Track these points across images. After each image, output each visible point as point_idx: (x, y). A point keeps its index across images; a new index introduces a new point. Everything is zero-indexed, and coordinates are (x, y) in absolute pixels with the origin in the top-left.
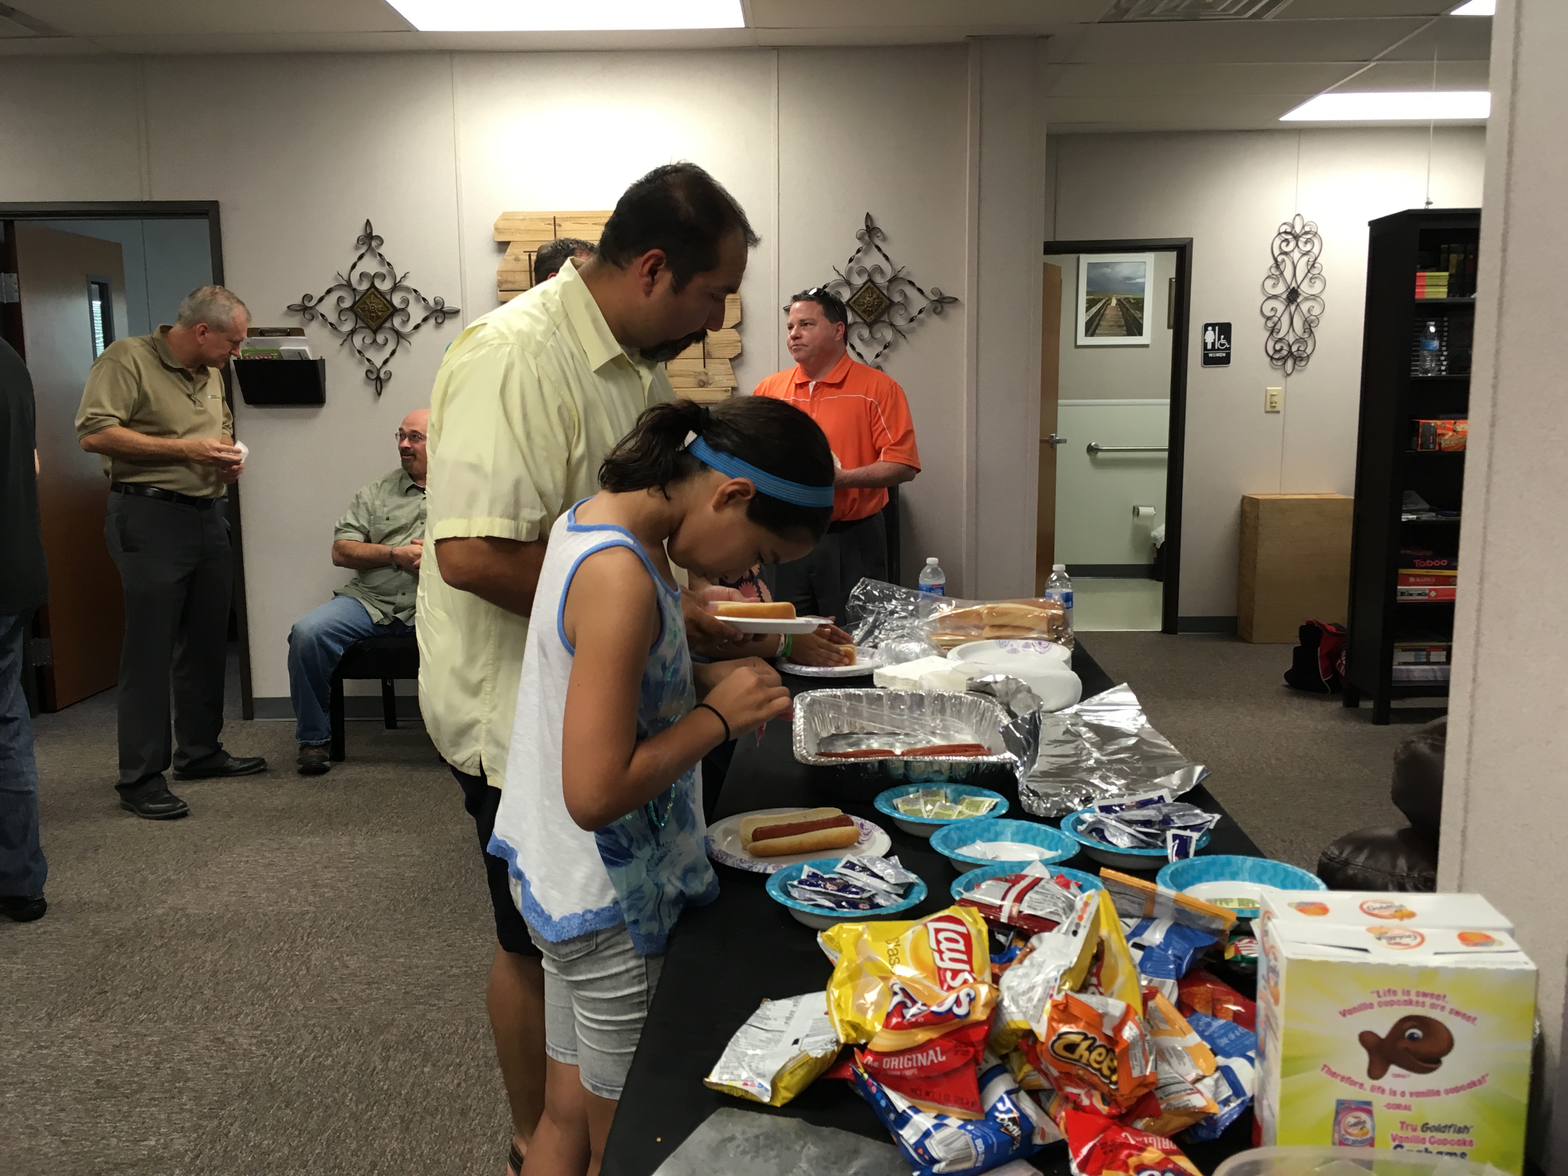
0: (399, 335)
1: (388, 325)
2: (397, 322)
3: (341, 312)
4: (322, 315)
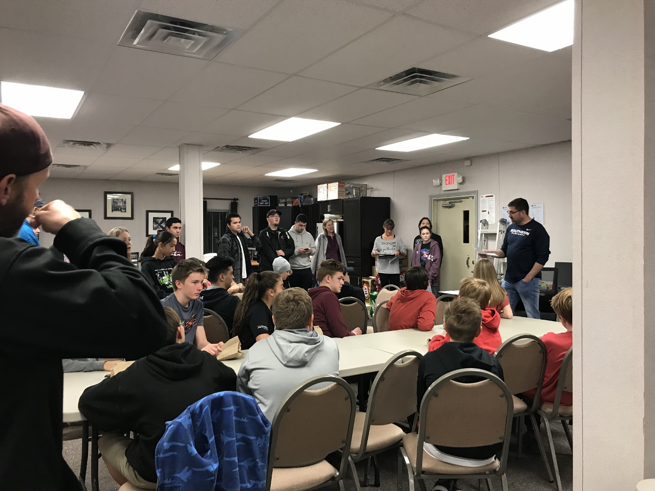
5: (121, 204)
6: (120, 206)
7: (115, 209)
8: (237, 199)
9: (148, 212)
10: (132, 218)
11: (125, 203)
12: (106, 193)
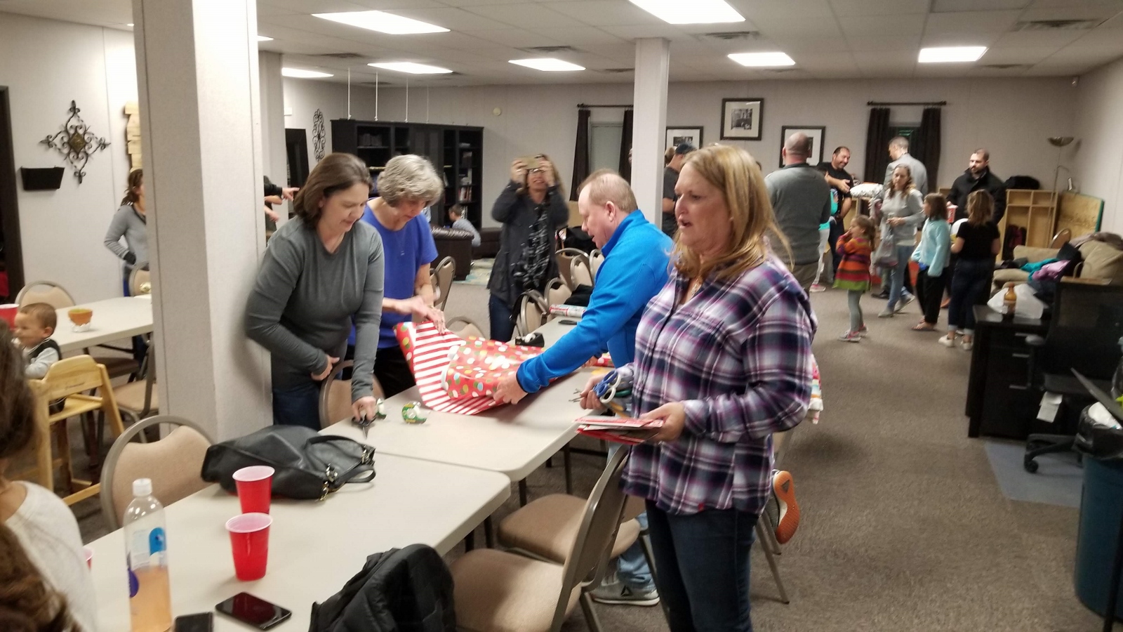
0: (87, 155)
1: (82, 150)
2: (86, 147)
3: (63, 145)
4: (56, 145)
5: (745, 117)
6: (742, 120)
7: (736, 124)
8: (944, 103)
9: (784, 129)
10: (759, 138)
12: (725, 101)
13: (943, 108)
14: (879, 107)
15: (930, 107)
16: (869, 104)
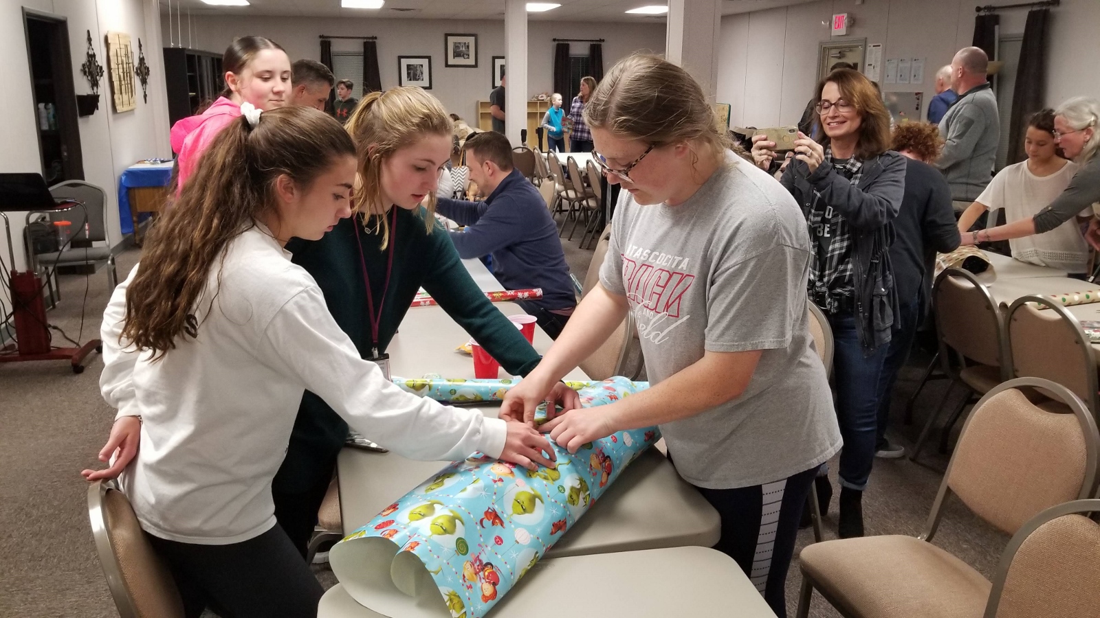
2: (96, 74)
4: (86, 74)
5: (464, 49)
6: (461, 51)
7: (457, 54)
9: (493, 58)
10: (476, 66)
11: (468, 47)
12: (447, 35)
13: (602, 44)
14: (562, 42)
15: (594, 43)
16: (554, 40)
